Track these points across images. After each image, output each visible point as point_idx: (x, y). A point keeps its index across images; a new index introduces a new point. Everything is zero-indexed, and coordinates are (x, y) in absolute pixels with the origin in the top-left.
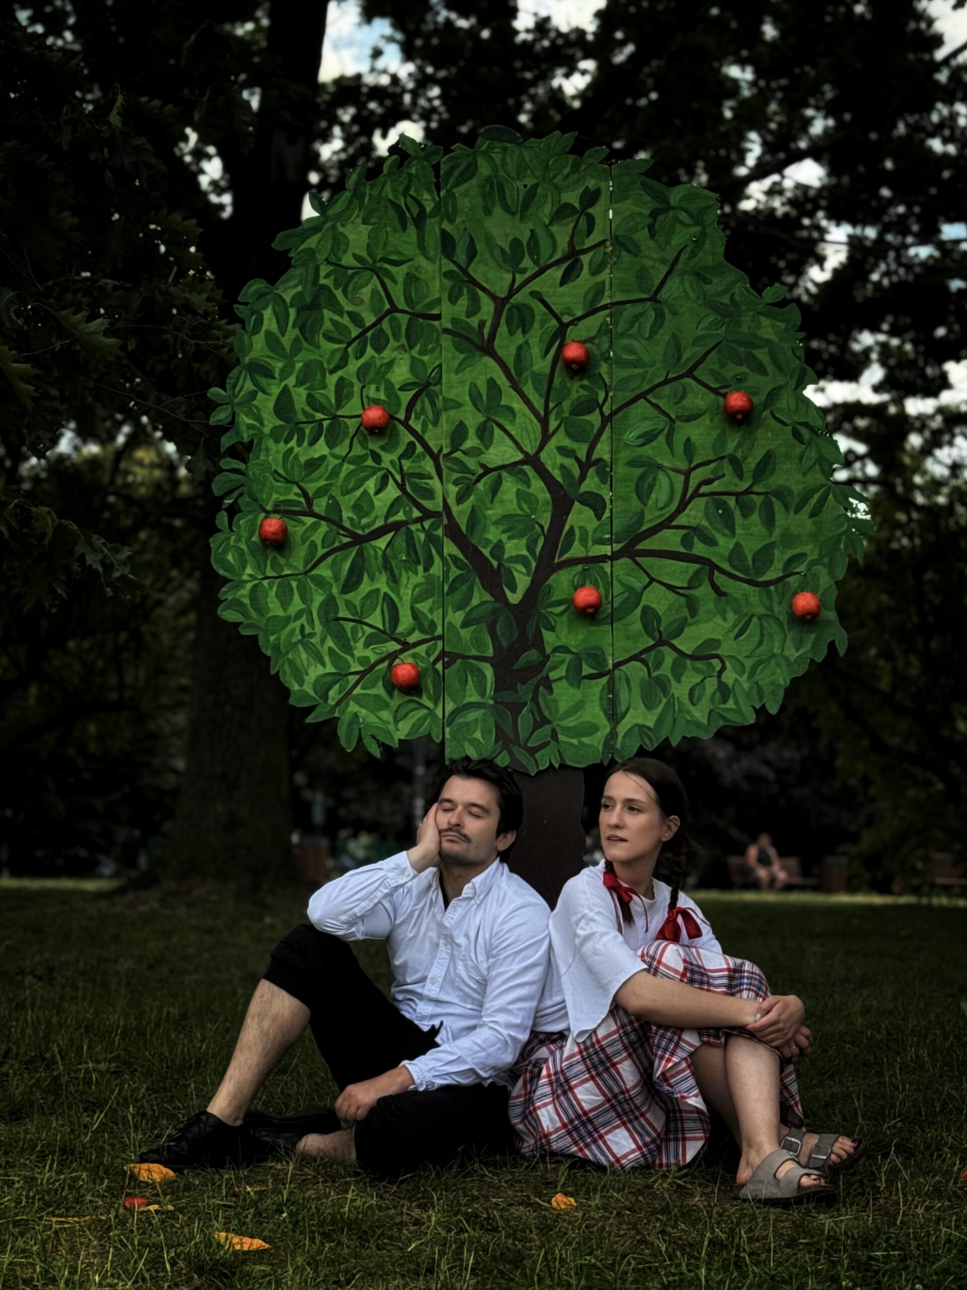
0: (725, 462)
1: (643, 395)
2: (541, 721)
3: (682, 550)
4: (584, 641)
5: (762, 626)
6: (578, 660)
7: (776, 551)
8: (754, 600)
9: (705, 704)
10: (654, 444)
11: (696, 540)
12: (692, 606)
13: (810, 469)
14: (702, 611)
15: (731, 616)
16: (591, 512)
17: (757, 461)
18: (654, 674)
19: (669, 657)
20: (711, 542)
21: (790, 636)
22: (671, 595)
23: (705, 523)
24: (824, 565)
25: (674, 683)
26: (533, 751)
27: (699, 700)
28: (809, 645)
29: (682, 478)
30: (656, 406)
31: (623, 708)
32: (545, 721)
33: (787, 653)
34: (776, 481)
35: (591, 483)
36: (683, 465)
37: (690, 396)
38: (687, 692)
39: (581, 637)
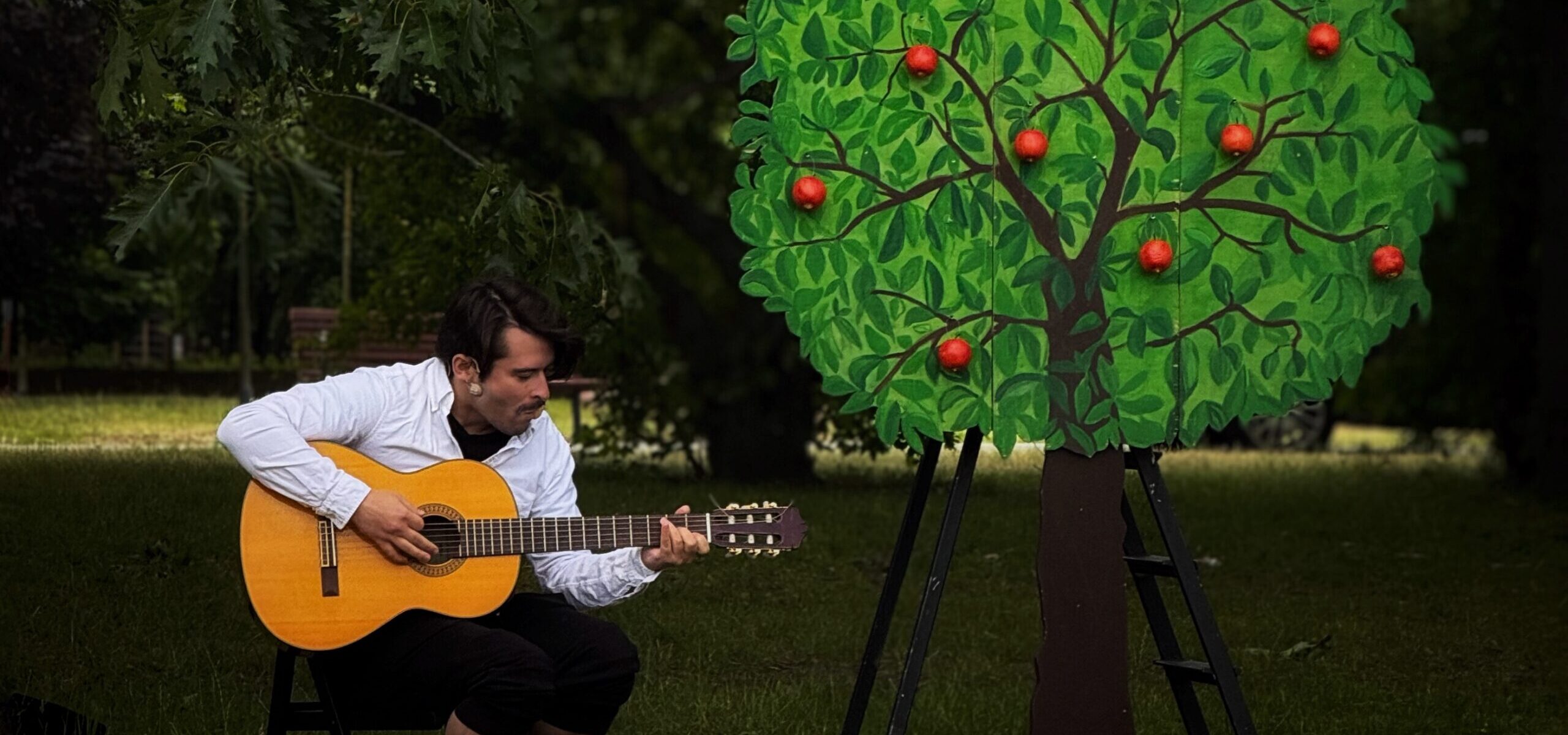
0: (1305, 98)
1: (1215, 18)
2: (1100, 395)
3: (1256, 199)
4: (1148, 302)
5: (1341, 289)
6: (1141, 325)
7: (1358, 202)
8: (1333, 257)
9: (1278, 377)
10: (1226, 75)
11: (1271, 188)
12: (1266, 266)
13: (1396, 106)
14: (1276, 270)
15: (1308, 276)
16: (1159, 153)
17: (1339, 98)
18: (1224, 344)
19: (1241, 323)
20: (1286, 190)
21: (1370, 298)
22: (1242, 251)
23: (1281, 169)
24: (1408, 217)
25: (1245, 352)
26: (1090, 430)
27: (1273, 371)
28: (1391, 308)
29: (1257, 115)
30: (1229, 31)
31: (1191, 383)
32: (1105, 395)
33: (1366, 319)
34: (1359, 120)
35: (1158, 119)
36: (1259, 102)
37: (1266, 19)
38: (1259, 364)
39: (1145, 297)
